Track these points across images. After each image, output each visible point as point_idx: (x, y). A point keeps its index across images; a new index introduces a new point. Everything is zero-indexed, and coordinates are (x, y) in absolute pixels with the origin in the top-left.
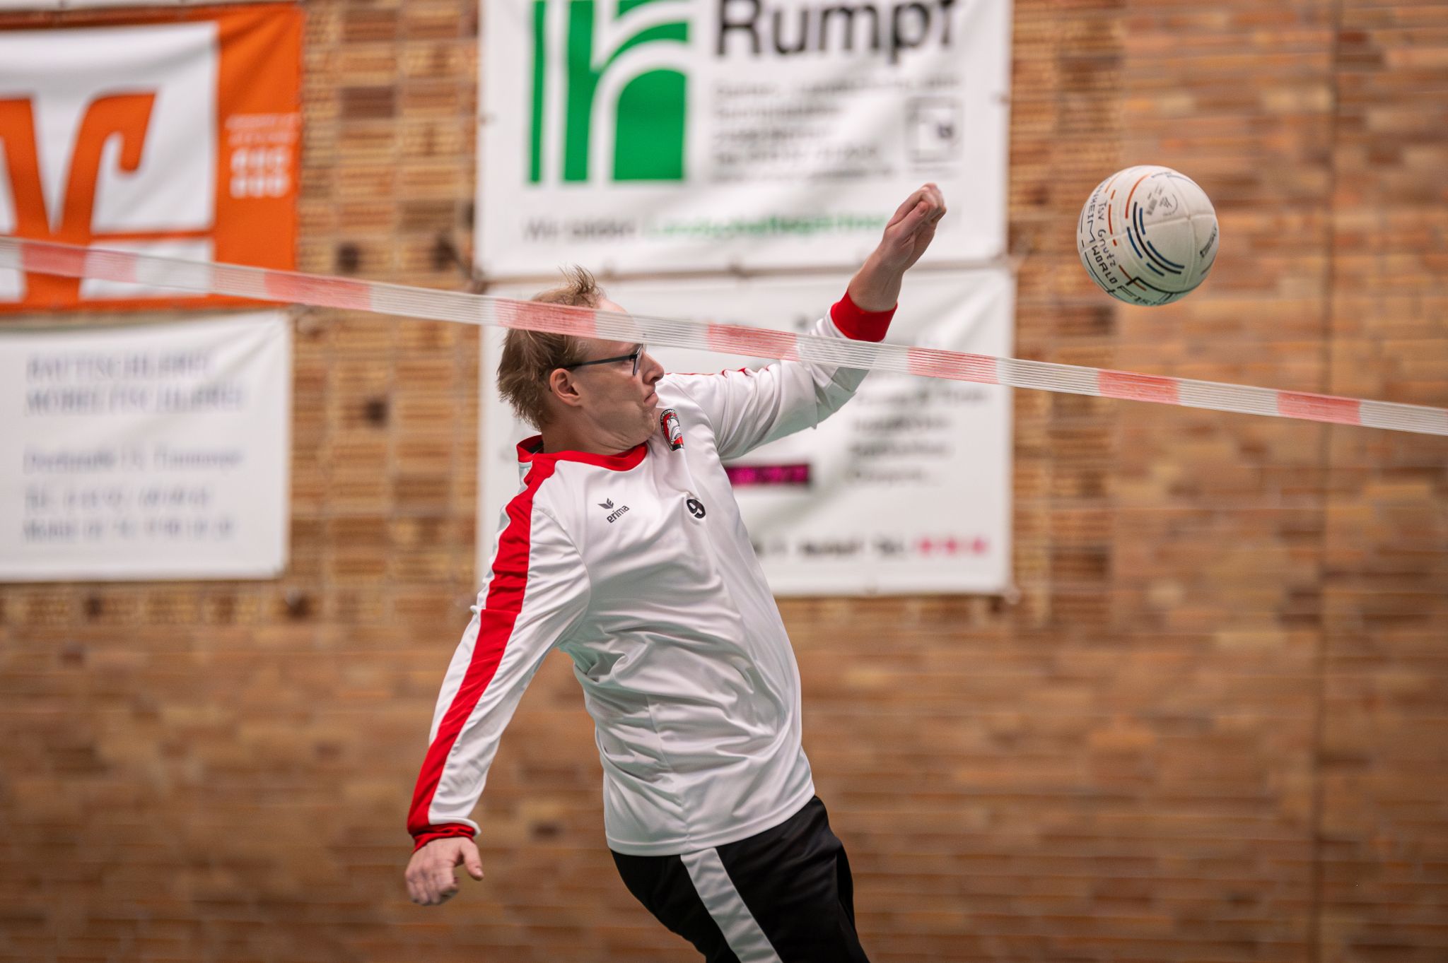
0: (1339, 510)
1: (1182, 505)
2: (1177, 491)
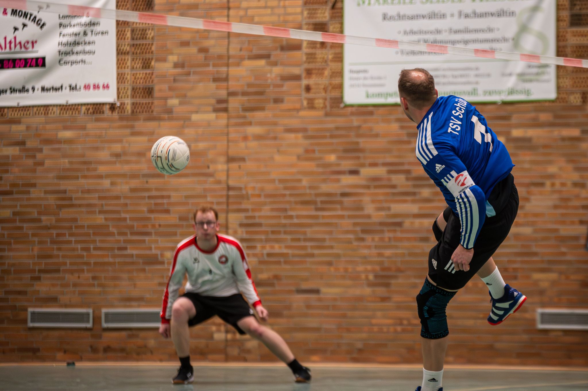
0: (234, 71)
1: (179, 70)
2: (176, 65)
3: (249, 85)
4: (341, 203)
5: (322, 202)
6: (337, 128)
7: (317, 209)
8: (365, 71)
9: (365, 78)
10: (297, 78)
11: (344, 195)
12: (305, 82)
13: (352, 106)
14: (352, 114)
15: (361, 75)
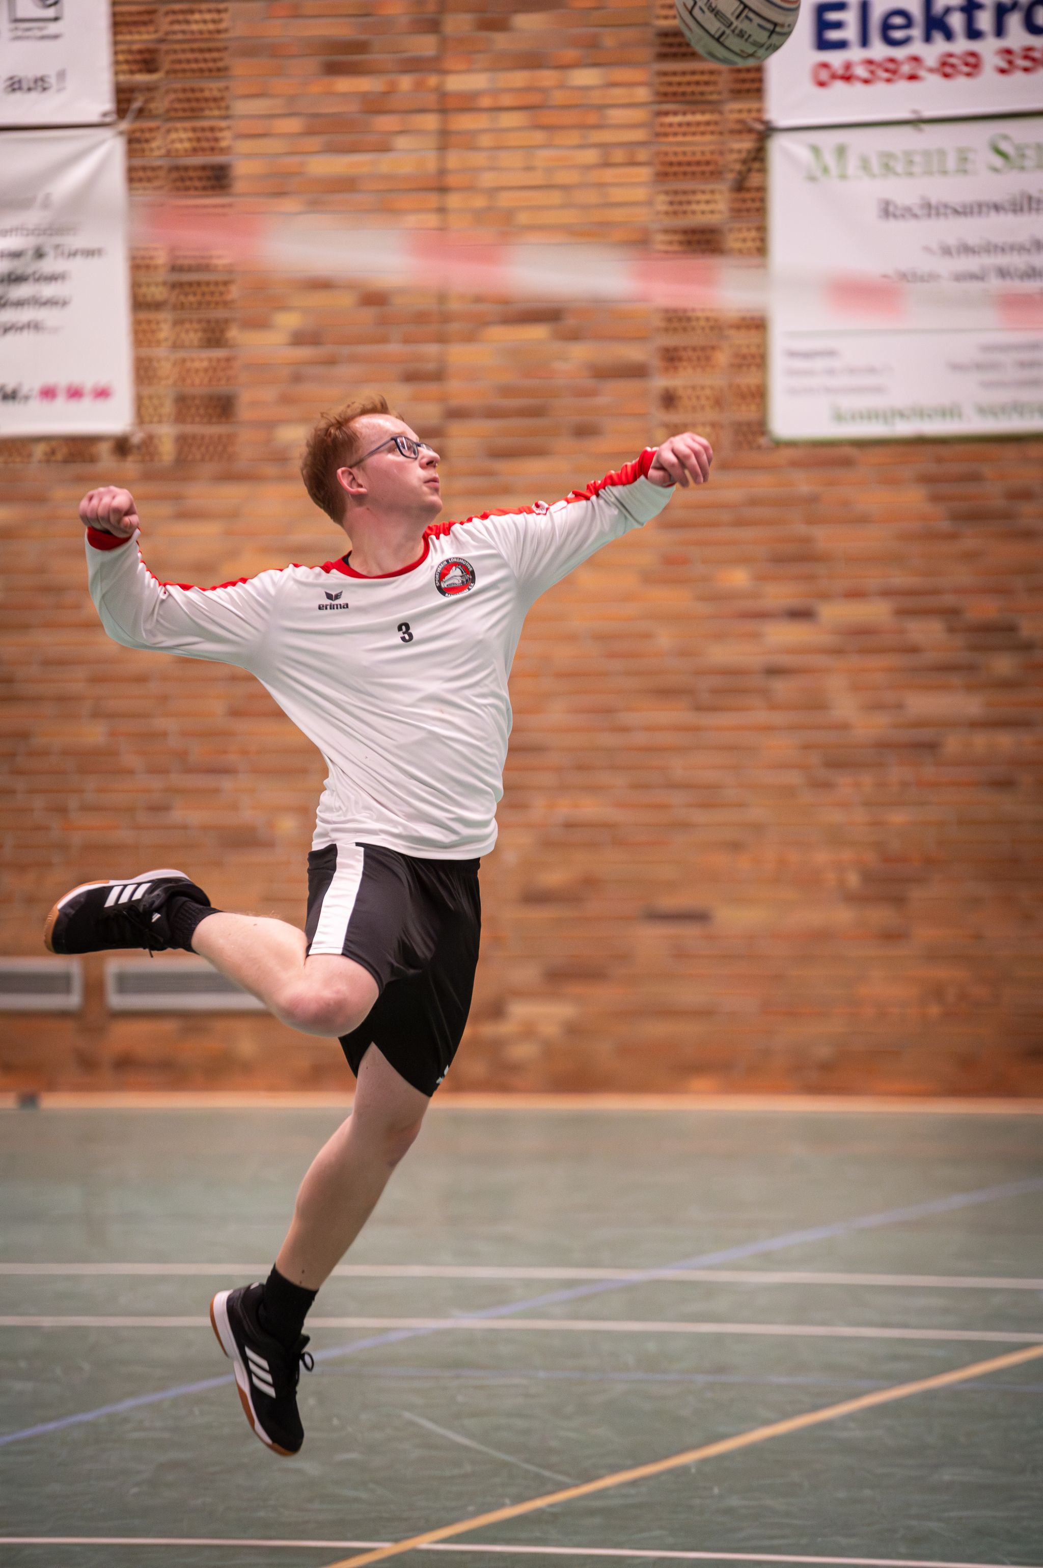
0: (460, 355)
1: (305, 352)
2: (299, 339)
3: (506, 391)
4: (764, 692)
5: (714, 691)
6: (753, 502)
7: (699, 708)
8: (831, 353)
9: (831, 372)
10: (638, 372)
11: (773, 671)
12: (660, 383)
13: (792, 444)
14: (795, 464)
15: (819, 364)
